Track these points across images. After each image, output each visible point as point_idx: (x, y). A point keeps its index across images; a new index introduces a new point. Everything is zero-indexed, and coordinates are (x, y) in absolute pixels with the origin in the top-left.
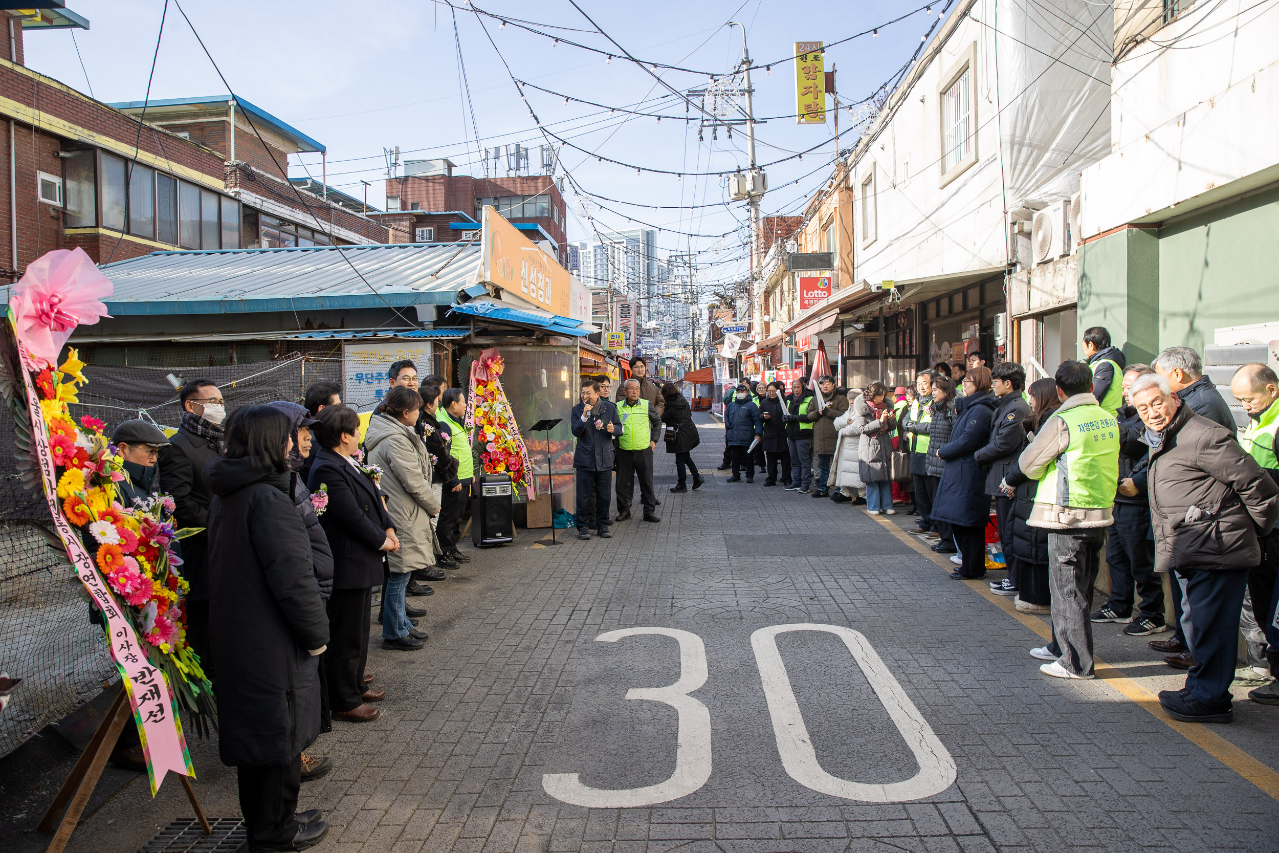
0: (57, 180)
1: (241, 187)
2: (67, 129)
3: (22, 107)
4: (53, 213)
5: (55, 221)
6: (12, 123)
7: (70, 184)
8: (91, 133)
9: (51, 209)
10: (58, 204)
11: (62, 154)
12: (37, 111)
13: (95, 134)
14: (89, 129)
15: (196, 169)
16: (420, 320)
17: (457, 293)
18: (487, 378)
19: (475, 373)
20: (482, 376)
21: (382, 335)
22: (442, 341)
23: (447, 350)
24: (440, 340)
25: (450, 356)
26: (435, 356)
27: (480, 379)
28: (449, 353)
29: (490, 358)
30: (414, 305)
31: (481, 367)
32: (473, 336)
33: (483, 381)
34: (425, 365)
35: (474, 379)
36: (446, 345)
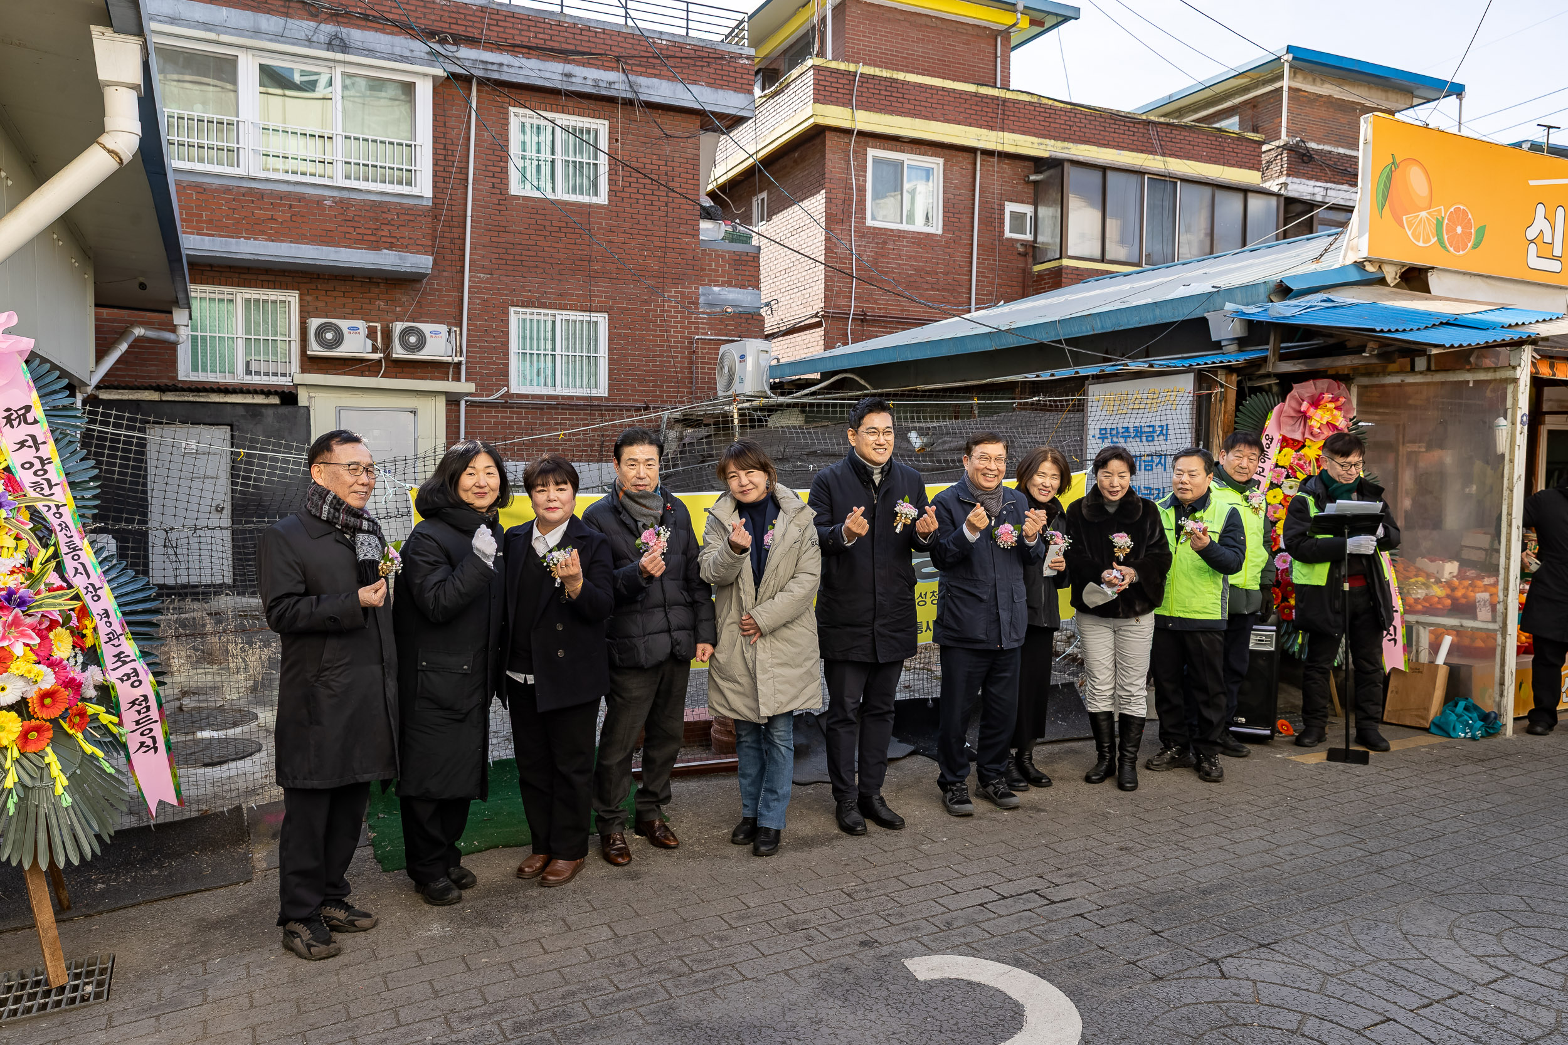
0: (1027, 209)
1: (1288, 175)
2: (1036, 146)
3: (984, 132)
4: (1021, 249)
5: (1021, 258)
6: (979, 153)
7: (1043, 211)
8: (1066, 144)
9: (1018, 245)
10: (1029, 237)
11: (1032, 178)
12: (1001, 133)
13: (1071, 145)
14: (1064, 140)
15: (1215, 163)
16: (1214, 338)
17: (1272, 285)
18: (1304, 434)
19: (1279, 425)
20: (1294, 431)
21: (1134, 366)
22: (1214, 370)
23: (1222, 386)
24: (1210, 370)
25: (1232, 396)
26: (1199, 397)
27: (1289, 436)
28: (1226, 391)
29: (1312, 397)
30: (1206, 315)
31: (1293, 414)
32: (1271, 359)
33: (1294, 440)
34: (1183, 412)
35: (1277, 437)
36: (1221, 378)
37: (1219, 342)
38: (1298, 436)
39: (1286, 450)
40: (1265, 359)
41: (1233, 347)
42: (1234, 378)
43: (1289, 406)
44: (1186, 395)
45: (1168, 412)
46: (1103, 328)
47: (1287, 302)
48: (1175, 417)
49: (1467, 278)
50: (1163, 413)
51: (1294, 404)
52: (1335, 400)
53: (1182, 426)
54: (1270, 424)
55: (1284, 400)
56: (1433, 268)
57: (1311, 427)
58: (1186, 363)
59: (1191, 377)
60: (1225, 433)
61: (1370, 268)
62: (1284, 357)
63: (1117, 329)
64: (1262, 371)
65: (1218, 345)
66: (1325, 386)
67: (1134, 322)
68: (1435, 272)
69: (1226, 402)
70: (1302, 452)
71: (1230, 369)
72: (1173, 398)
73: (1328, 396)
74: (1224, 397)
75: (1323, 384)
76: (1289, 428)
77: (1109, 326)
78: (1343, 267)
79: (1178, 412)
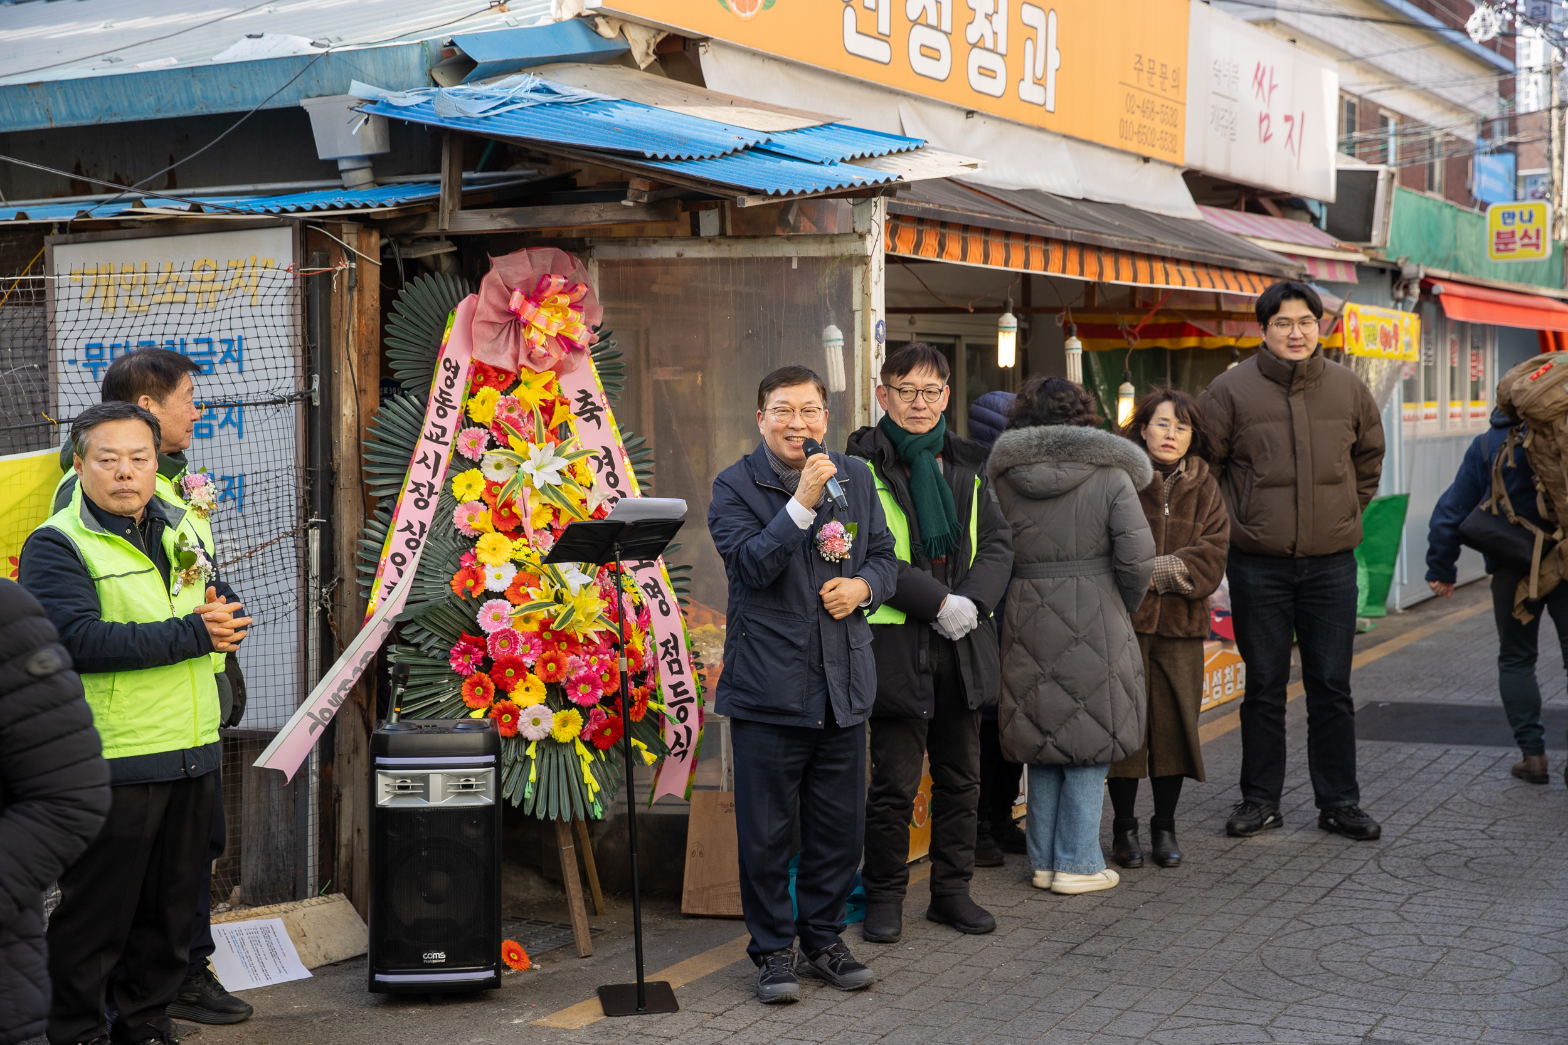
16: (324, 153)
17: (434, 50)
18: (516, 359)
19: (469, 340)
20: (497, 352)
21: (159, 207)
22: (334, 223)
23: (351, 257)
24: (322, 223)
25: (372, 279)
26: (307, 280)
27: (488, 361)
28: (360, 267)
29: (525, 284)
30: (304, 103)
31: (494, 318)
32: (447, 204)
33: (499, 371)
34: (277, 310)
35: (465, 364)
36: (349, 239)
37: (334, 163)
38: (505, 362)
39: (485, 391)
40: (434, 204)
41: (363, 176)
42: (375, 240)
43: (487, 301)
44: (281, 274)
45: (246, 311)
46: (72, 115)
47: (468, 88)
48: (259, 321)
49: (758, 62)
50: (236, 312)
51: (495, 299)
52: (569, 289)
53: (275, 342)
54: (452, 337)
55: (476, 289)
56: (706, 39)
57: (531, 344)
58: (274, 205)
59: (285, 237)
60: (363, 357)
61: (607, 31)
62: (471, 202)
63: (106, 119)
64: (430, 229)
65: (331, 169)
66: (549, 262)
67: (145, 109)
68: (711, 47)
69: (361, 291)
70: (516, 394)
71: (365, 222)
72: (253, 281)
73: (557, 281)
74: (356, 283)
75: (544, 256)
76: (486, 346)
77: (86, 114)
78: (559, 25)
79: (267, 310)
